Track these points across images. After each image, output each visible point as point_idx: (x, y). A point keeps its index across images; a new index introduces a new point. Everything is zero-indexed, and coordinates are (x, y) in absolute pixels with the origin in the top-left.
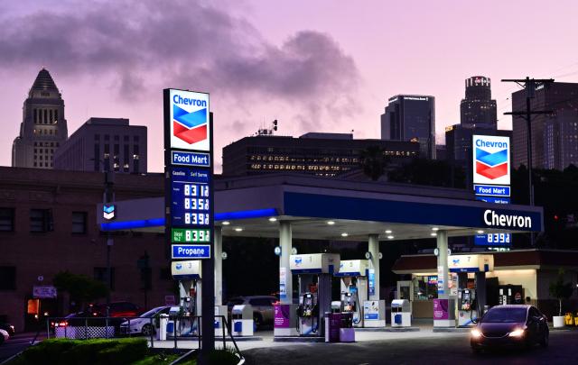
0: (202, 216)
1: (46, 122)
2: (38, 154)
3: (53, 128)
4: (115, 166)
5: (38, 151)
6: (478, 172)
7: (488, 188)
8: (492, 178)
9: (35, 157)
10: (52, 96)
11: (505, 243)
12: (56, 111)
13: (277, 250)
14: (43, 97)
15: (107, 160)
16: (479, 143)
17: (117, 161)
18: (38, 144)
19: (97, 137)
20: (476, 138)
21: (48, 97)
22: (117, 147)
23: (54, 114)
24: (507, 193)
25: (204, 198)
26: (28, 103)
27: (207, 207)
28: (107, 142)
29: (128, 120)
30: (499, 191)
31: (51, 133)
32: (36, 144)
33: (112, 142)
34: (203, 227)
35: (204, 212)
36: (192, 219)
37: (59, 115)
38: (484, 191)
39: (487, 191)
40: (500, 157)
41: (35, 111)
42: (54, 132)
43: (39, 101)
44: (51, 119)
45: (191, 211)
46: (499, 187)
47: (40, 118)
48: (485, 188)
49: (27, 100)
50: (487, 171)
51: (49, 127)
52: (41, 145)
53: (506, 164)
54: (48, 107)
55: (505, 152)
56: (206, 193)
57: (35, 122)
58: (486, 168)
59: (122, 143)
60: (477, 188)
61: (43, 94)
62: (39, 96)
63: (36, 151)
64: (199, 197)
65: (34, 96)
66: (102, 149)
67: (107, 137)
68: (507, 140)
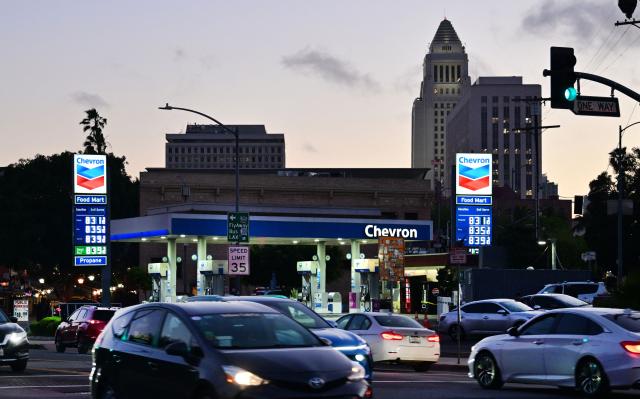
0: (99, 237)
1: (447, 80)
2: (439, 117)
3: (455, 86)
4: (505, 132)
5: (439, 114)
6: (460, 185)
7: (470, 198)
8: (474, 189)
9: (436, 121)
10: (454, 50)
12: (459, 67)
13: (194, 257)
14: (445, 51)
15: (495, 126)
16: (462, 160)
17: (506, 126)
18: (439, 106)
19: (484, 99)
20: (458, 156)
21: (449, 52)
22: (506, 110)
23: (456, 70)
24: (489, 201)
25: (102, 225)
26: (429, 58)
27: (104, 231)
28: (495, 105)
29: (520, 78)
30: (481, 201)
31: (453, 92)
32: (436, 106)
33: (501, 104)
34: (101, 245)
35: (102, 234)
36: (91, 239)
37: (462, 71)
38: (466, 200)
39: (469, 200)
40: (483, 172)
41: (436, 67)
42: (456, 91)
43: (440, 56)
44: (453, 76)
45: (90, 234)
46: (481, 197)
47: (441, 76)
49: (427, 56)
50: (469, 184)
51: (451, 86)
52: (442, 106)
53: (488, 178)
54: (449, 63)
55: (487, 167)
56: (104, 222)
57: (436, 81)
59: (512, 106)
60: (460, 198)
61: (444, 48)
62: (439, 50)
63: (436, 114)
64: (97, 224)
65: (435, 51)
66: (490, 113)
67: (495, 99)
68: (489, 156)
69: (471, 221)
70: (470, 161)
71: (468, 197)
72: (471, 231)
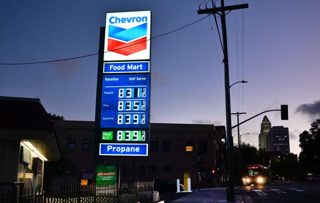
3: (268, 130)
7: (121, 65)
8: (126, 54)
11: (140, 125)
17: (280, 138)
20: (109, 15)
24: (145, 68)
30: (135, 68)
38: (115, 68)
39: (119, 68)
40: (139, 32)
41: (264, 126)
46: (135, 62)
48: (117, 65)
53: (146, 38)
54: (267, 125)
57: (264, 130)
58: (120, 44)
61: (265, 122)
68: (147, 14)
69: (121, 93)
70: (123, 20)
71: (118, 63)
72: (121, 106)
